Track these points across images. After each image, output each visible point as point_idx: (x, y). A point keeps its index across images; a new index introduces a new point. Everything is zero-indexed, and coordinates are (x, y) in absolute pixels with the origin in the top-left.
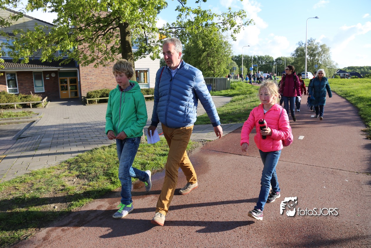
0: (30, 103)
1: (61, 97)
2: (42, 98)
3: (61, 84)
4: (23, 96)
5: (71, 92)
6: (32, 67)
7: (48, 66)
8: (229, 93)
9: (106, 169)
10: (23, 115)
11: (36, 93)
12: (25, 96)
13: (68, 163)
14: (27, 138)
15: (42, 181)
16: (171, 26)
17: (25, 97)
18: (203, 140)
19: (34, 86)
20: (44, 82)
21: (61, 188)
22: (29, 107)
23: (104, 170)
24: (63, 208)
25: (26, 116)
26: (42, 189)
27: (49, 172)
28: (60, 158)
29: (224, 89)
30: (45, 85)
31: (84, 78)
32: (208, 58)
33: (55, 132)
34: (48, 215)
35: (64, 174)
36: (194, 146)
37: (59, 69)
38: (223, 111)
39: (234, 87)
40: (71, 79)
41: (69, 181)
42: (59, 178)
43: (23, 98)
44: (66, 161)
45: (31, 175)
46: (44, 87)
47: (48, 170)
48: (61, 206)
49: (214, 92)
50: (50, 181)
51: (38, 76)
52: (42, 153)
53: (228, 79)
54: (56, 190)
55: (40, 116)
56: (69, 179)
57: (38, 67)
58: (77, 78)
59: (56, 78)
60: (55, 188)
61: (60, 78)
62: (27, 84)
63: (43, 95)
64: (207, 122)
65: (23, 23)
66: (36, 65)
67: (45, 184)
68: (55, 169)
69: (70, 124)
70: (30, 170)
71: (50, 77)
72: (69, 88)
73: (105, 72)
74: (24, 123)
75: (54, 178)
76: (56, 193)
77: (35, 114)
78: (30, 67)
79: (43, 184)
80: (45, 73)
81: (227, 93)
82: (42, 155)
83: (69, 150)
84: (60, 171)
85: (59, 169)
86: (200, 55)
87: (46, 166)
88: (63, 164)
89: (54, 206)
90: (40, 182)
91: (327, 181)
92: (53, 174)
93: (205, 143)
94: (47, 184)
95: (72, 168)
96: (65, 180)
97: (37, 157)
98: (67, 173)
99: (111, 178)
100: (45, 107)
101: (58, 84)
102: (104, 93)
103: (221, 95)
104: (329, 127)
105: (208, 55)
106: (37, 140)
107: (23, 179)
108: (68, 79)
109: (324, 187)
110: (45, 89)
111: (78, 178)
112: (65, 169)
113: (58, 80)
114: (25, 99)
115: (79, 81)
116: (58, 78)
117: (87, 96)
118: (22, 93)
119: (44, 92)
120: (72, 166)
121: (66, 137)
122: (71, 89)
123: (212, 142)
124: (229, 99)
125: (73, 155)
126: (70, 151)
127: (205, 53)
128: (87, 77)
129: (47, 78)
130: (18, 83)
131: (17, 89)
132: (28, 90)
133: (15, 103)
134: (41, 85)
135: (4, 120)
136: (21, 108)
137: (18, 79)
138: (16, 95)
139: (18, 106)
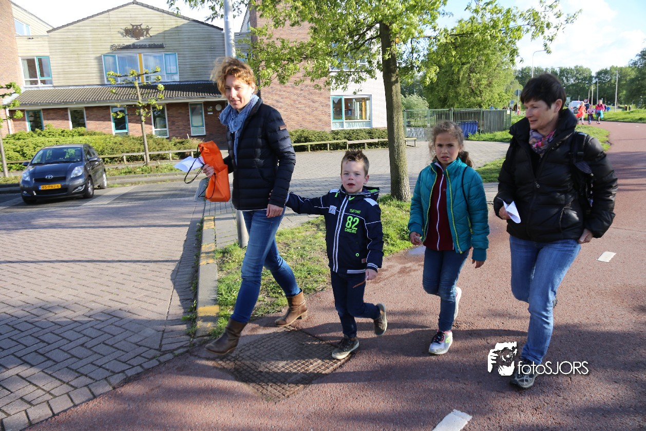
4: (178, 140)
6: (190, 95)
7: (212, 94)
12: (180, 140)
17: (182, 143)
19: (191, 126)
20: (205, 119)
30: (205, 124)
32: (471, 74)
43: (179, 144)
46: (204, 127)
49: (482, 135)
51: (194, 107)
53: (508, 112)
57: (198, 95)
62: (181, 123)
63: (206, 139)
65: (176, 27)
66: (195, 93)
71: (214, 110)
73: (301, 101)
80: (207, 104)
81: (506, 137)
102: (301, 136)
103: (496, 141)
105: (471, 70)
110: (206, 130)
114: (182, 146)
118: (177, 137)
119: (205, 134)
127: (466, 66)
129: (209, 113)
130: (168, 121)
131: (166, 130)
132: (182, 131)
133: (170, 151)
134: (201, 124)
135: (164, 175)
136: (178, 158)
137: (168, 114)
138: (168, 140)
139: (174, 155)
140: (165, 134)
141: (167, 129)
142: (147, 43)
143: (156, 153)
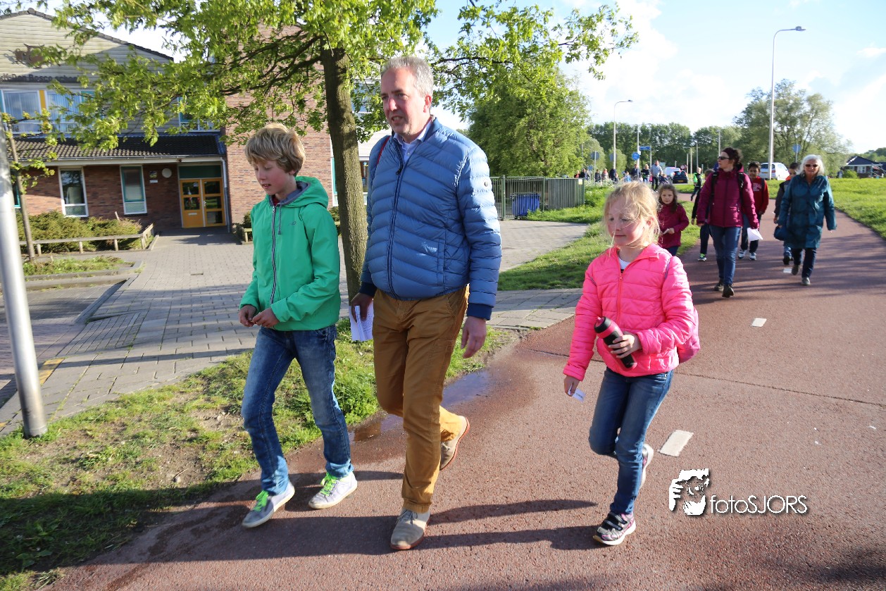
0: (113, 240)
1: (185, 224)
2: (140, 227)
3: (185, 194)
4: (98, 222)
5: (207, 212)
6: (119, 154)
7: (154, 153)
8: (581, 214)
9: (291, 392)
10: (100, 268)
11: (127, 216)
12: (102, 222)
13: (204, 377)
14: (109, 319)
15: (146, 420)
16: (445, 56)
17: (103, 226)
18: (519, 328)
19: (124, 200)
20: (146, 190)
21: (189, 435)
22: (112, 247)
23: (287, 395)
24: (194, 483)
25: (104, 270)
26: (146, 436)
27: (160, 399)
28: (185, 368)
29: (569, 206)
30: (147, 198)
31: (239, 179)
32: (531, 131)
33: (173, 307)
34: (161, 498)
35: (196, 403)
36: (499, 340)
37: (180, 160)
38: (569, 257)
39: (595, 201)
40: (208, 183)
41: (206, 420)
42: (182, 412)
43: (99, 227)
44: (200, 374)
45: (120, 404)
46: (145, 202)
47: (157, 394)
48: (191, 476)
49: (546, 213)
50: (164, 418)
51: (132, 175)
52: (144, 355)
53: (580, 181)
54: (177, 440)
55: (137, 269)
56: (207, 414)
57: (132, 154)
58: (222, 179)
59: (173, 179)
60: (175, 434)
61: (182, 180)
62: (107, 196)
63: (144, 220)
64: (531, 285)
65: (99, 53)
66: (128, 151)
67: (153, 426)
68: (174, 392)
69: (207, 287)
70: (118, 392)
71: (160, 177)
72: (203, 203)
74: (101, 286)
75: (173, 413)
76: (178, 447)
77: (126, 263)
78: (115, 155)
79: (147, 426)
80: (149, 168)
81: (577, 215)
82: (142, 359)
83: (205, 349)
84: (185, 396)
85: (182, 392)
86: (511, 126)
87: (154, 385)
88: (193, 381)
89: (173, 476)
90: (140, 421)
91: (822, 429)
92: (169, 403)
93: (526, 333)
94: (158, 426)
95: (214, 390)
96: (197, 417)
97: (132, 364)
98: (200, 401)
99: (303, 414)
100: (147, 248)
101: (178, 194)
103: (563, 221)
104: (827, 298)
105: (531, 125)
106: (130, 325)
107: (103, 414)
108: (201, 183)
109: (817, 443)
110: (148, 207)
111: (227, 412)
112: (198, 391)
113: (177, 185)
114: (103, 230)
115: (226, 186)
116: (177, 180)
117: (245, 222)
118: (97, 216)
119: (145, 212)
120: (213, 385)
121: (197, 317)
122: (208, 207)
123: (541, 332)
124: (583, 229)
125: (215, 359)
126: (207, 350)
127: (523, 120)
128: (245, 177)
129: (152, 182)
130: (87, 192)
131: (83, 207)
132: (109, 208)
133: (80, 239)
134: (139, 197)
135: (55, 278)
136: (94, 250)
137: (86, 183)
138: (83, 221)
139: (88, 245)
140: (82, 211)
141: (85, 204)
142: (54, 75)
143: (58, 241)
